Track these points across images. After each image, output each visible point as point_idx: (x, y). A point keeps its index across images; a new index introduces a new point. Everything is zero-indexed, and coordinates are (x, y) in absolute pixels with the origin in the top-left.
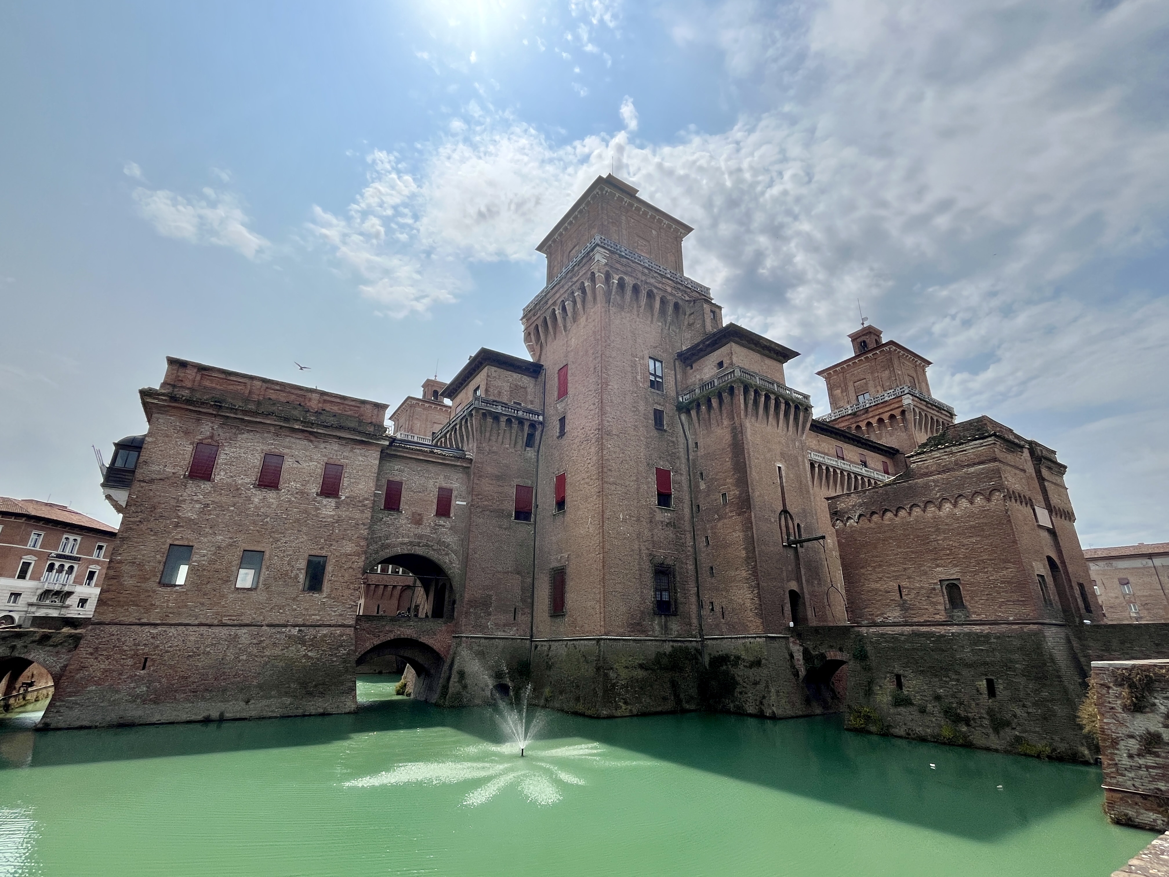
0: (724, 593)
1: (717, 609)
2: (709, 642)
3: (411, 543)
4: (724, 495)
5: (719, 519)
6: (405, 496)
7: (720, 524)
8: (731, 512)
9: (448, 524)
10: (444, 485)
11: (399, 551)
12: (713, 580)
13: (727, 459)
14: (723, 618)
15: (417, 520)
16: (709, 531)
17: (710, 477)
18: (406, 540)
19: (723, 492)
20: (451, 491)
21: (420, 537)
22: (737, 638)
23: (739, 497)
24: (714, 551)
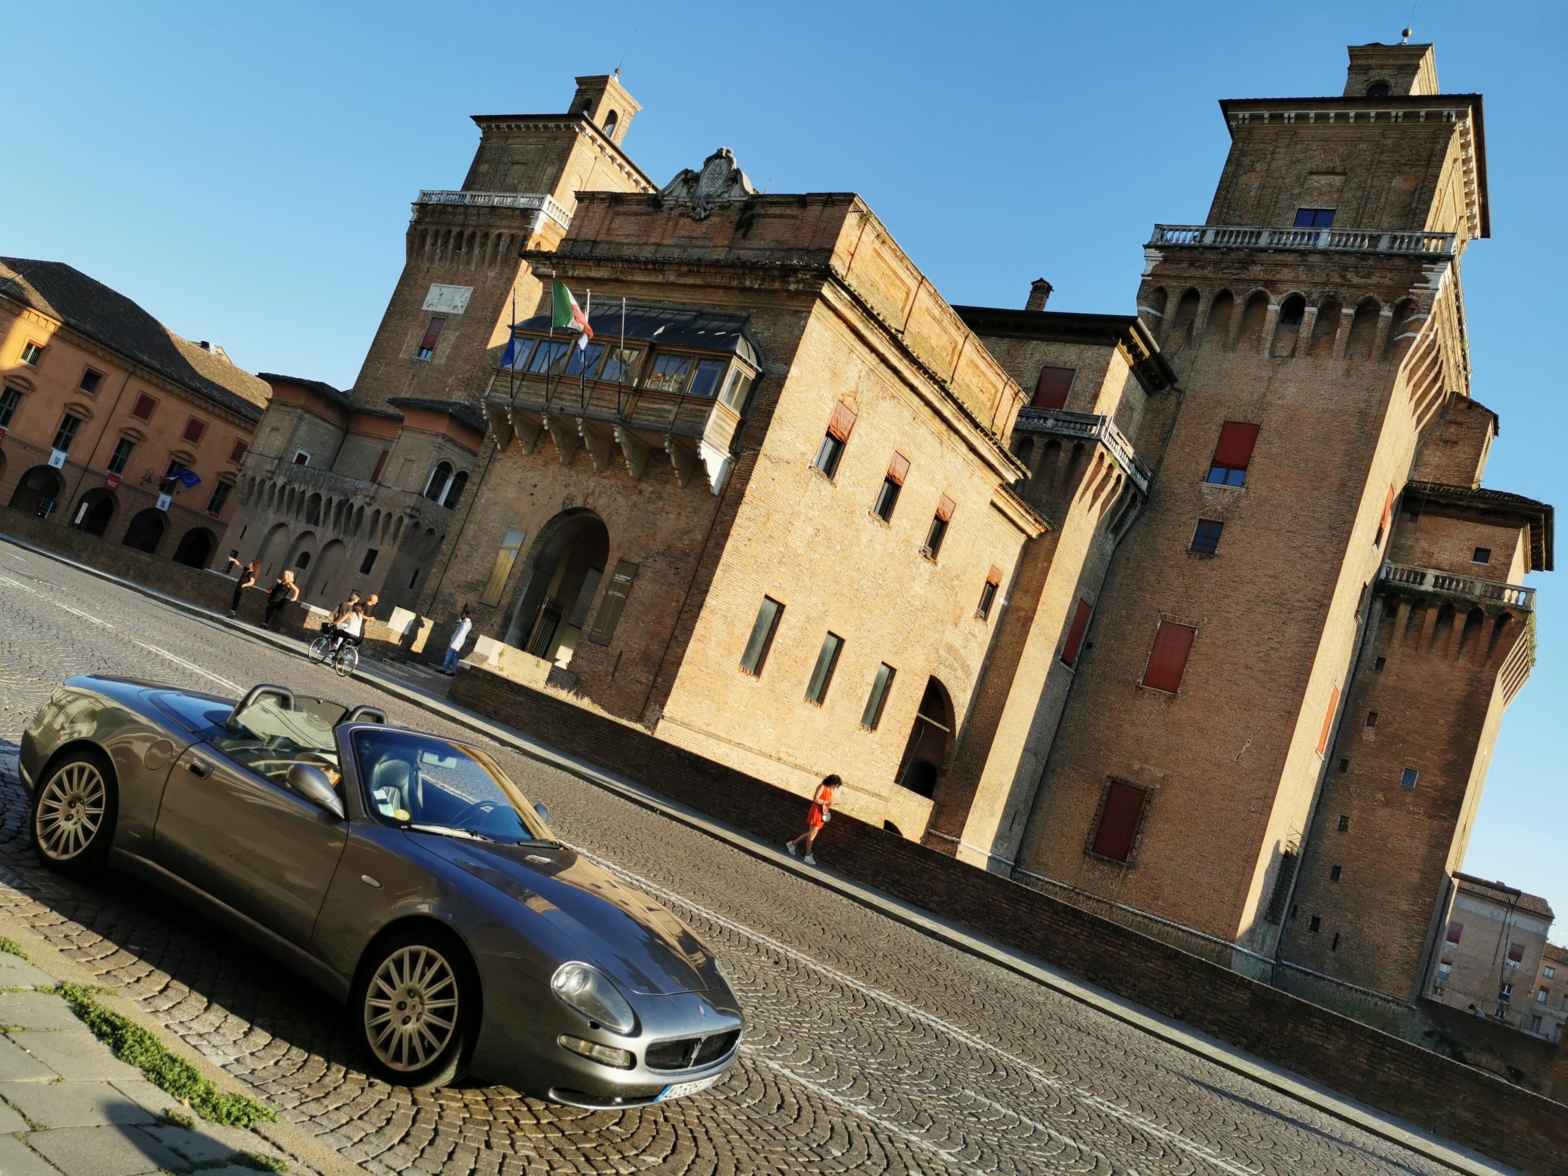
0: (1350, 916)
1: (1326, 931)
2: (1288, 972)
4: (1410, 773)
5: (1386, 804)
7: (1383, 812)
8: (1415, 805)
9: (981, 636)
10: (998, 561)
12: (1334, 887)
13: (1441, 721)
14: (1334, 949)
16: (1355, 812)
17: (1392, 729)
19: (1410, 765)
20: (1001, 575)
22: (1351, 988)
23: (1442, 791)
24: (1353, 846)
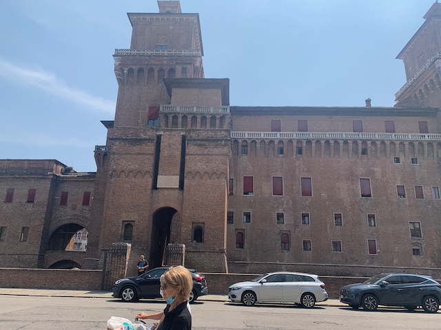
3: (71, 219)
6: (69, 198)
9: (88, 209)
10: (87, 191)
11: (66, 222)
15: (74, 208)
18: (69, 217)
20: (89, 193)
21: (75, 215)
